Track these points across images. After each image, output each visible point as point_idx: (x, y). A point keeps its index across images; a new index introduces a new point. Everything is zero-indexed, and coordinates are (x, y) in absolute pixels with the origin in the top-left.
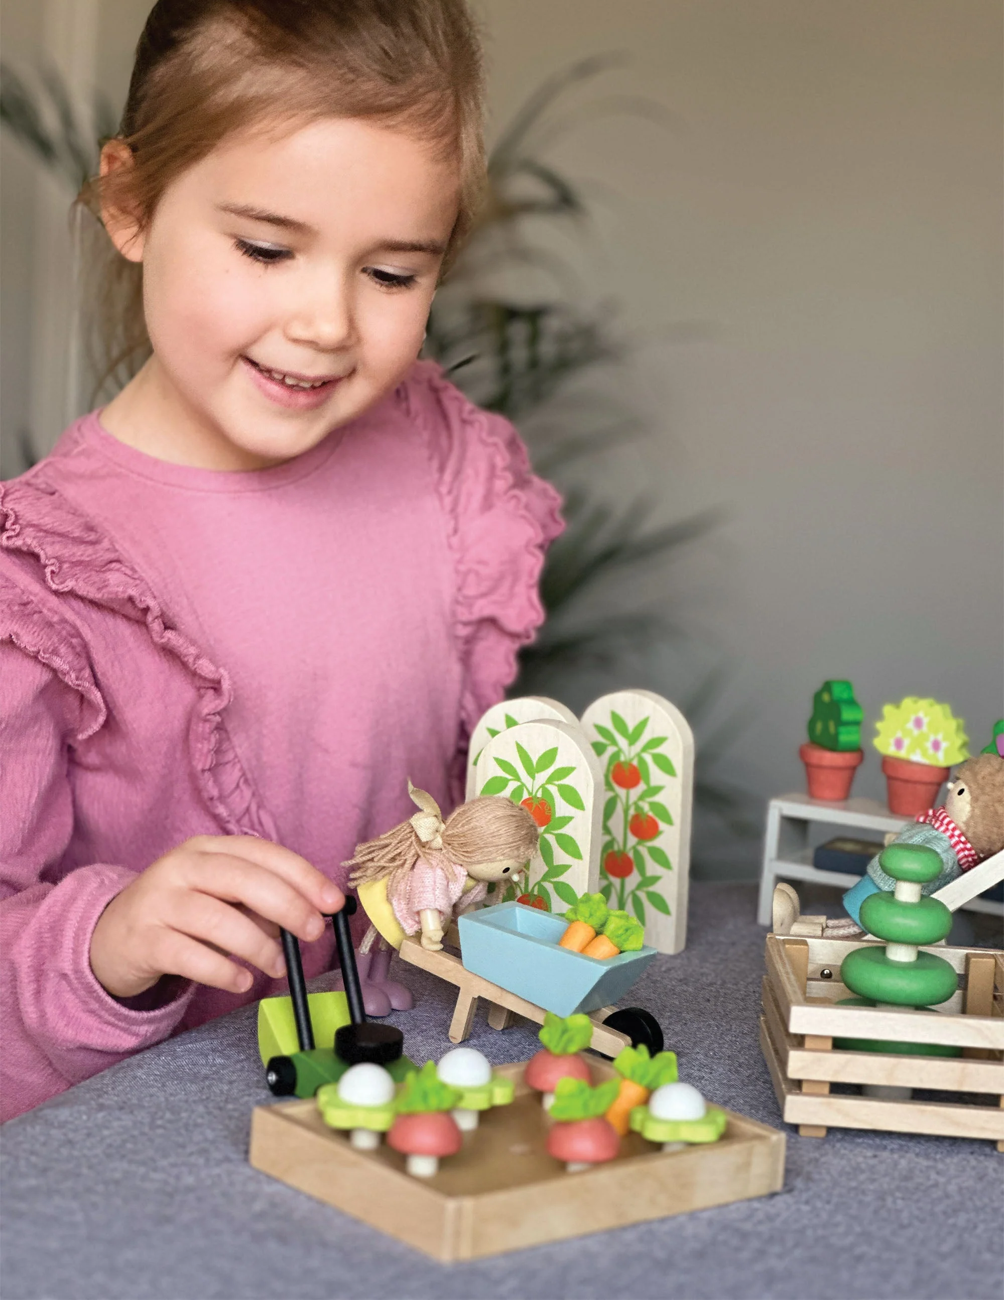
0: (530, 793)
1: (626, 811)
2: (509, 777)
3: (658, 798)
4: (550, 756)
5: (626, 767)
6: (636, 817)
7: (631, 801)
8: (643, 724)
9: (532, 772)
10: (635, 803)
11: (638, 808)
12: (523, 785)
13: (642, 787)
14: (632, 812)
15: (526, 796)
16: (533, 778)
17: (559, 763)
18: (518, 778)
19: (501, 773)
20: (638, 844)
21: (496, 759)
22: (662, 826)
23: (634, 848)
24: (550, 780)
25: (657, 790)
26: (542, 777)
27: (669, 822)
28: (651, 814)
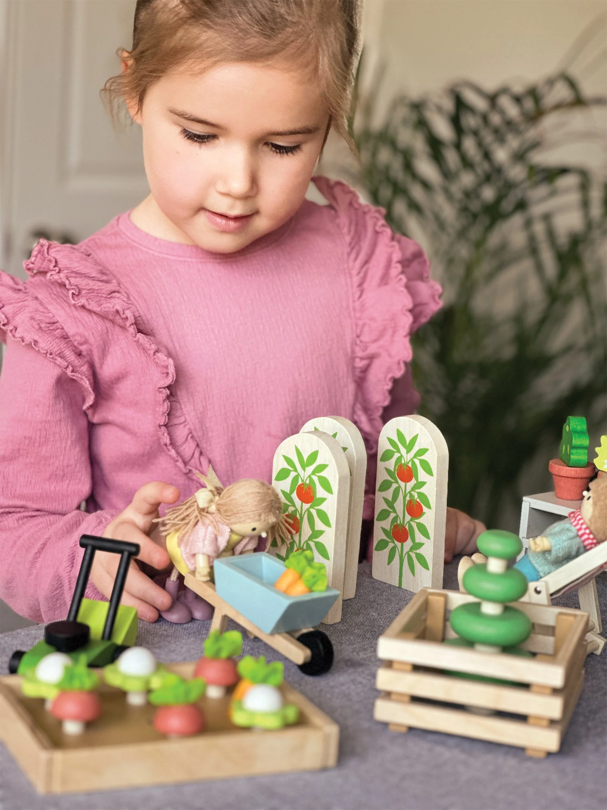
0: (302, 481)
1: (405, 498)
2: (291, 469)
3: (422, 490)
4: (314, 456)
5: (405, 467)
6: (410, 502)
7: (407, 491)
8: (415, 438)
9: (304, 467)
10: (410, 492)
11: (411, 495)
12: (299, 475)
13: (413, 481)
14: (408, 498)
15: (300, 482)
16: (304, 470)
17: (319, 462)
18: (296, 470)
19: (286, 466)
20: (411, 520)
21: (284, 456)
22: (425, 509)
23: (408, 522)
24: (314, 473)
25: (423, 484)
26: (310, 469)
27: (429, 507)
28: (418, 500)
